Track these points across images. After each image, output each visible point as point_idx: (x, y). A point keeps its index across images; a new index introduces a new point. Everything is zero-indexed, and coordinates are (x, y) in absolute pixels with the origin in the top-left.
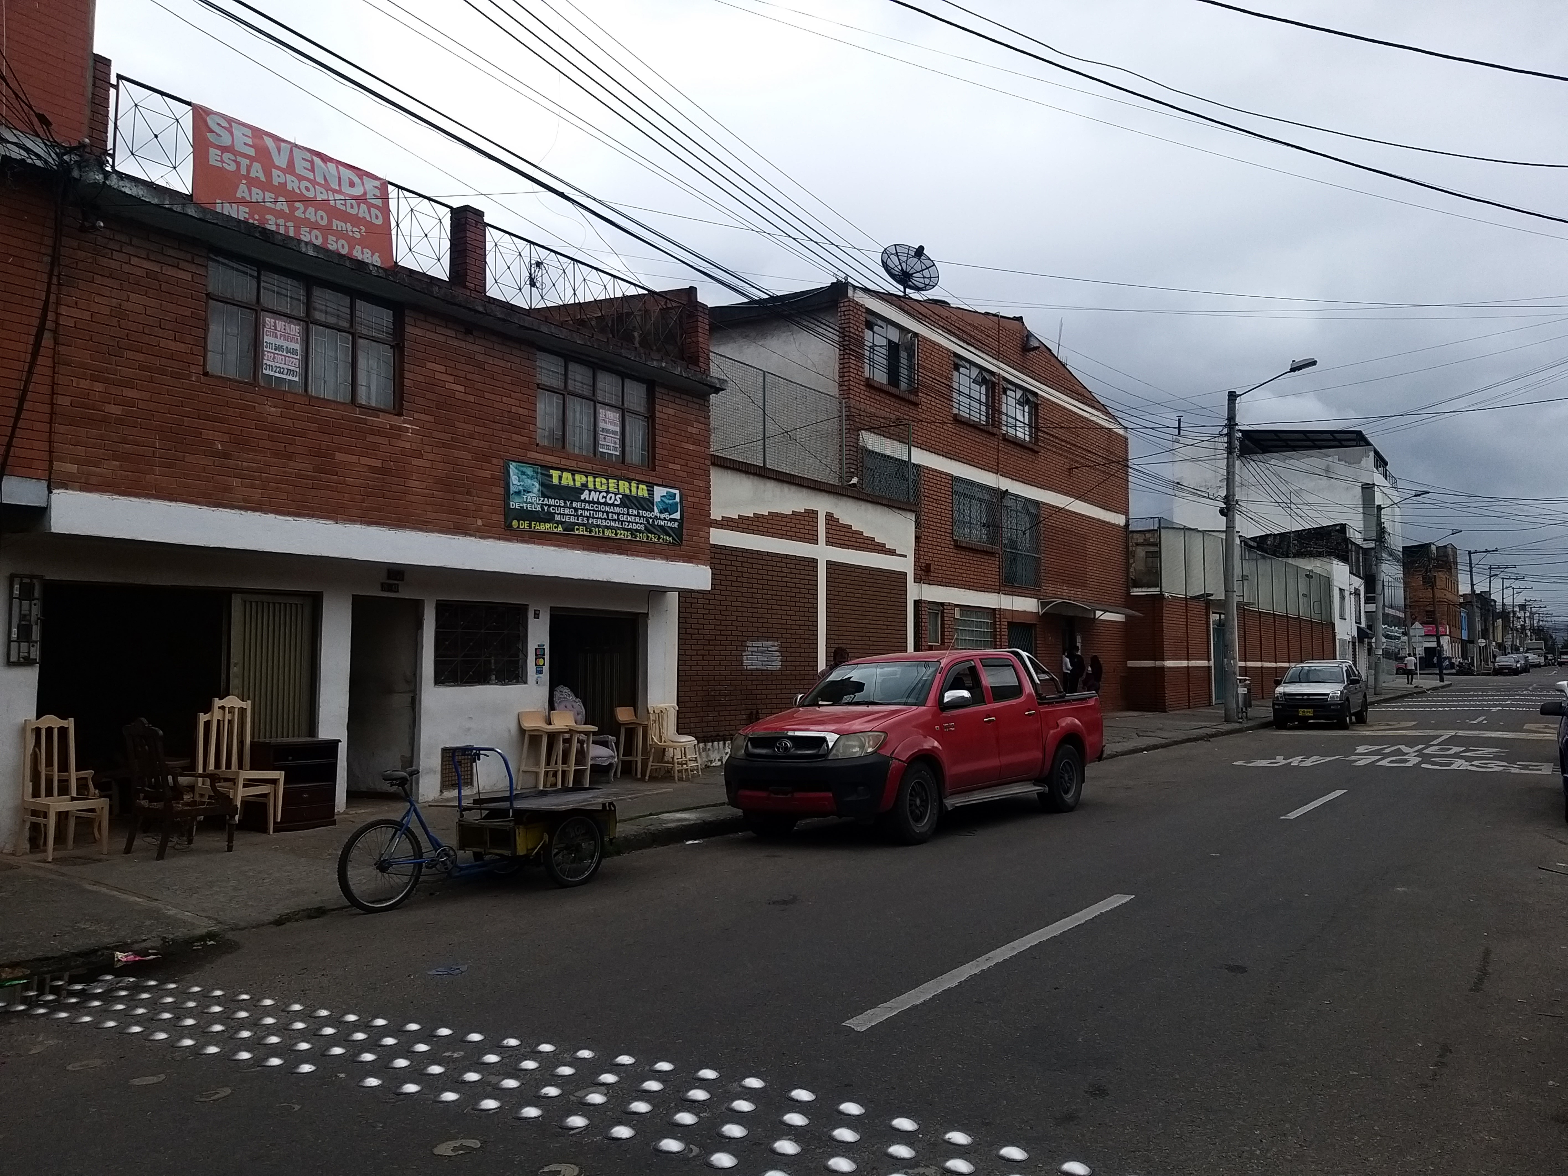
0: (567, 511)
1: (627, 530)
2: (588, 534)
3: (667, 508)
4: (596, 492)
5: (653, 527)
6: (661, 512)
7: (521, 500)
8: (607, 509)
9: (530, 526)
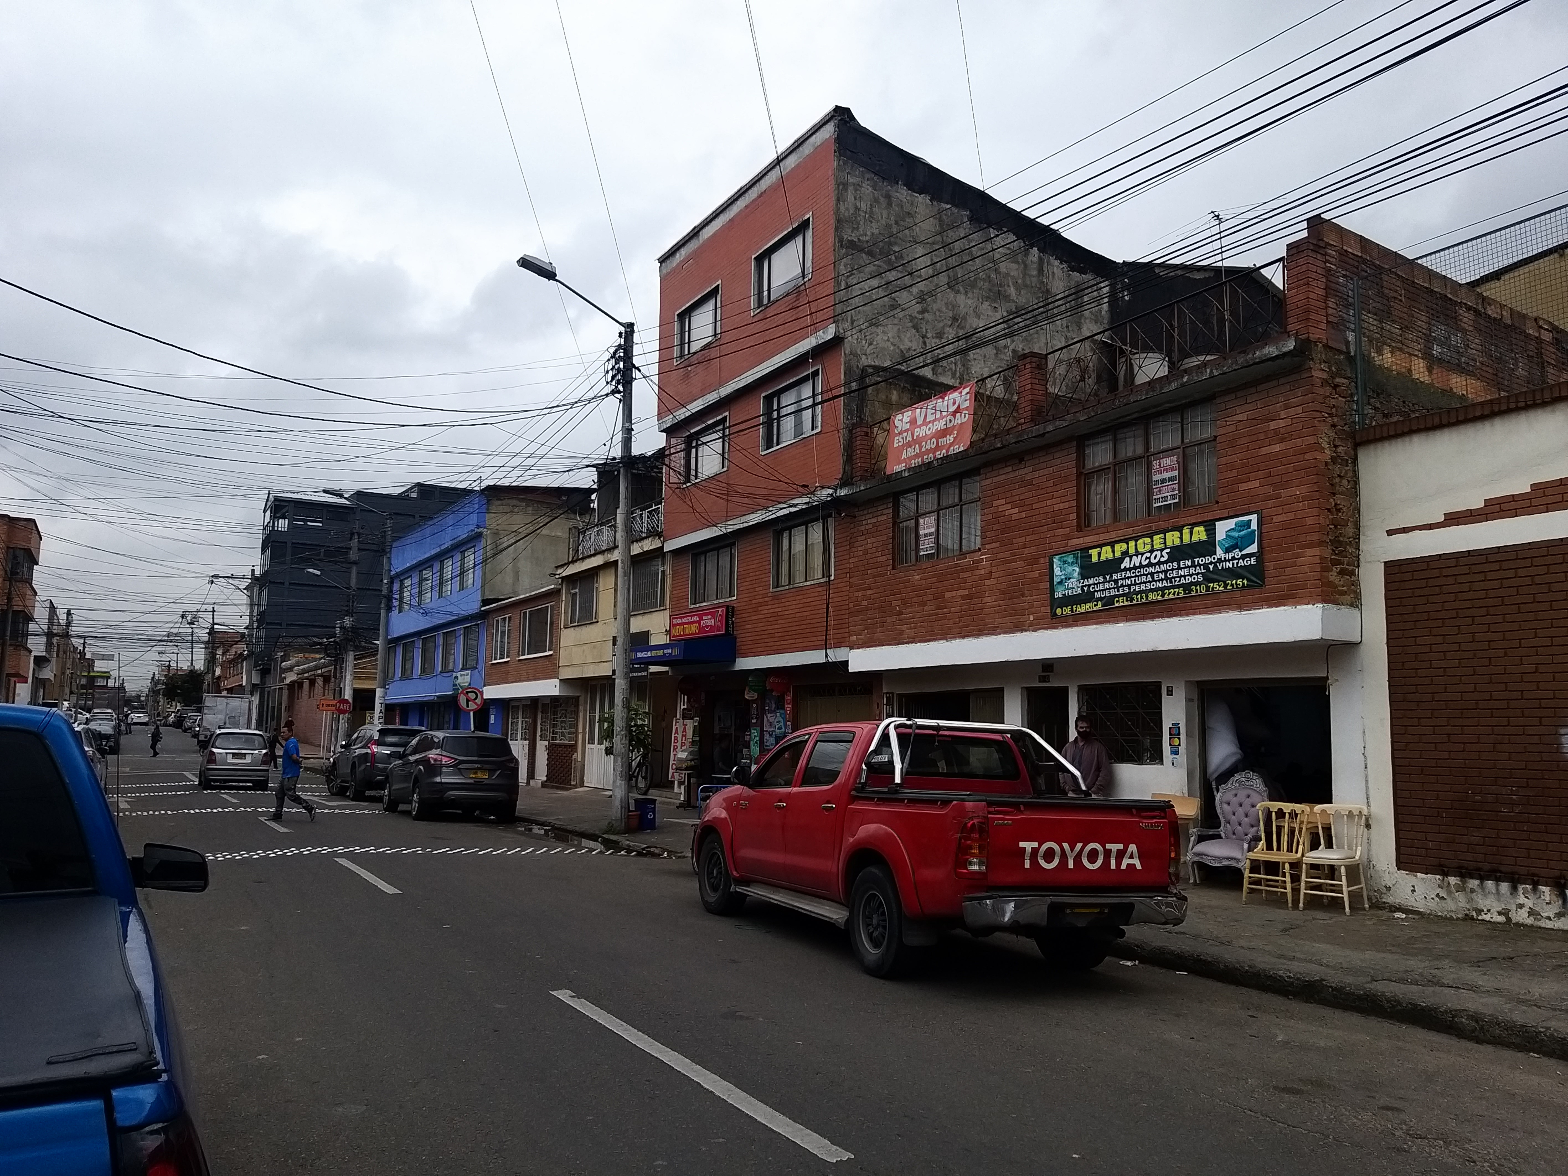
0: (1107, 586)
1: (1178, 587)
2: (1130, 603)
3: (1237, 544)
4: (1137, 556)
5: (1216, 574)
6: (1227, 551)
7: (1063, 588)
8: (1152, 570)
9: (1072, 610)
